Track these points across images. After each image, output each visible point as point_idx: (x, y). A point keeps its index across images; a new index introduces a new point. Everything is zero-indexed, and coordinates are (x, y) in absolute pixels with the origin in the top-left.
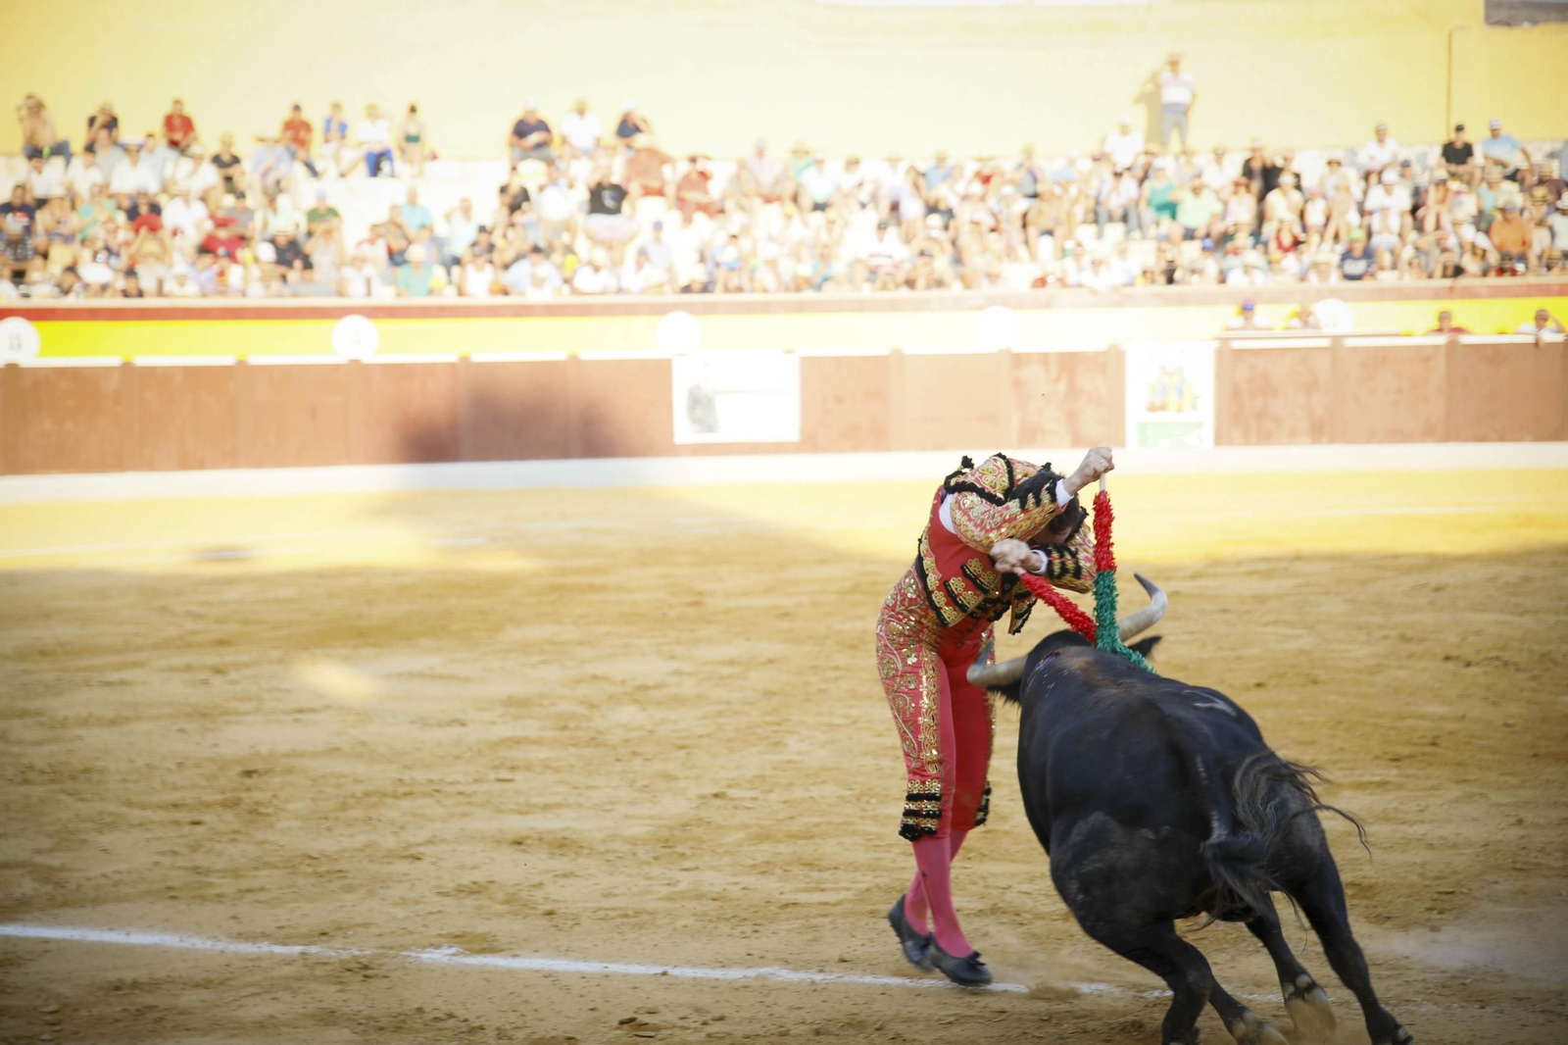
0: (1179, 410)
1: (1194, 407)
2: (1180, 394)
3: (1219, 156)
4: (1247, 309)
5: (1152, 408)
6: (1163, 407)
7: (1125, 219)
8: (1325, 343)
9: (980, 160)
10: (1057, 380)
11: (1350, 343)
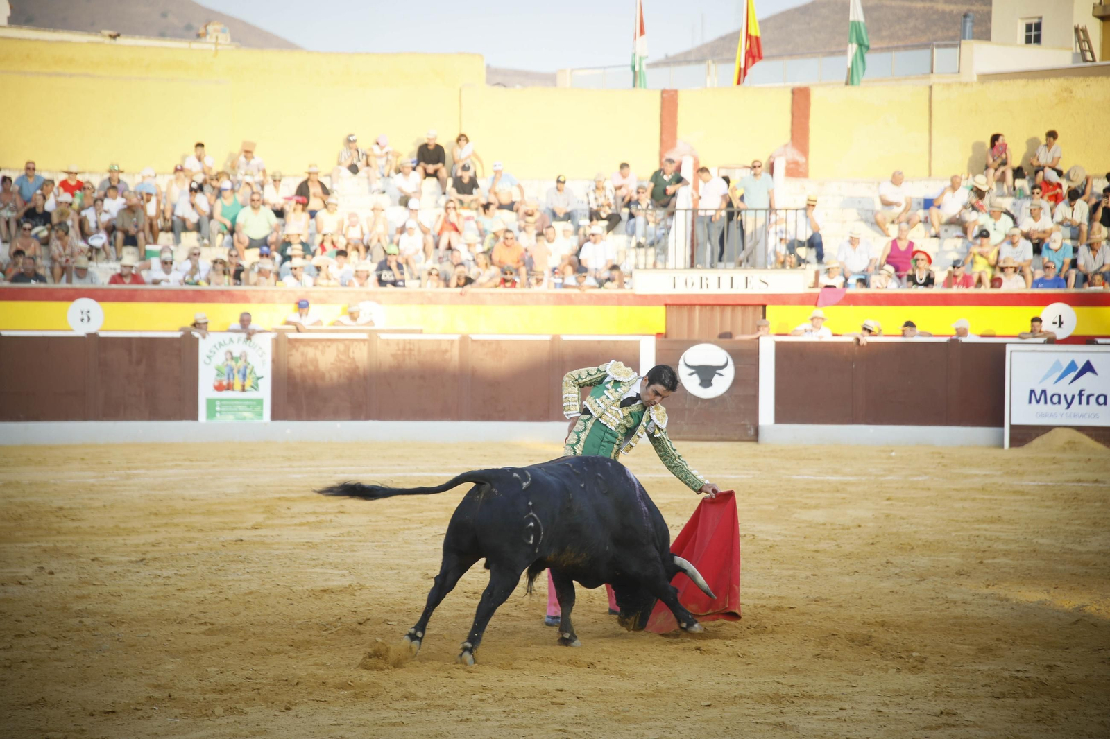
0: (243, 390)
1: (255, 387)
2: (244, 376)
3: (276, 181)
4: (302, 306)
5: (219, 388)
6: (229, 387)
7: (198, 227)
8: (364, 336)
9: (70, 173)
10: (139, 362)
11: (384, 336)
